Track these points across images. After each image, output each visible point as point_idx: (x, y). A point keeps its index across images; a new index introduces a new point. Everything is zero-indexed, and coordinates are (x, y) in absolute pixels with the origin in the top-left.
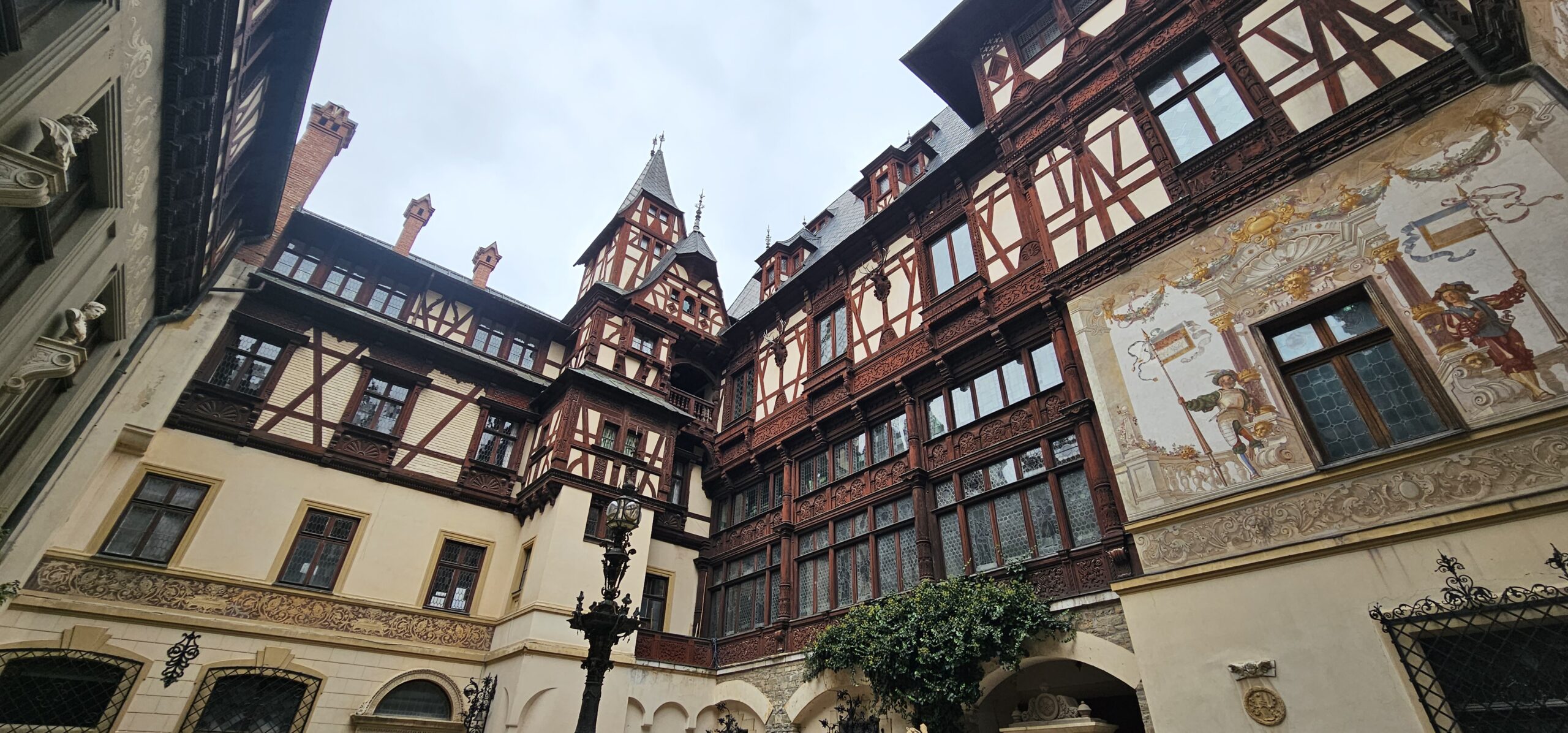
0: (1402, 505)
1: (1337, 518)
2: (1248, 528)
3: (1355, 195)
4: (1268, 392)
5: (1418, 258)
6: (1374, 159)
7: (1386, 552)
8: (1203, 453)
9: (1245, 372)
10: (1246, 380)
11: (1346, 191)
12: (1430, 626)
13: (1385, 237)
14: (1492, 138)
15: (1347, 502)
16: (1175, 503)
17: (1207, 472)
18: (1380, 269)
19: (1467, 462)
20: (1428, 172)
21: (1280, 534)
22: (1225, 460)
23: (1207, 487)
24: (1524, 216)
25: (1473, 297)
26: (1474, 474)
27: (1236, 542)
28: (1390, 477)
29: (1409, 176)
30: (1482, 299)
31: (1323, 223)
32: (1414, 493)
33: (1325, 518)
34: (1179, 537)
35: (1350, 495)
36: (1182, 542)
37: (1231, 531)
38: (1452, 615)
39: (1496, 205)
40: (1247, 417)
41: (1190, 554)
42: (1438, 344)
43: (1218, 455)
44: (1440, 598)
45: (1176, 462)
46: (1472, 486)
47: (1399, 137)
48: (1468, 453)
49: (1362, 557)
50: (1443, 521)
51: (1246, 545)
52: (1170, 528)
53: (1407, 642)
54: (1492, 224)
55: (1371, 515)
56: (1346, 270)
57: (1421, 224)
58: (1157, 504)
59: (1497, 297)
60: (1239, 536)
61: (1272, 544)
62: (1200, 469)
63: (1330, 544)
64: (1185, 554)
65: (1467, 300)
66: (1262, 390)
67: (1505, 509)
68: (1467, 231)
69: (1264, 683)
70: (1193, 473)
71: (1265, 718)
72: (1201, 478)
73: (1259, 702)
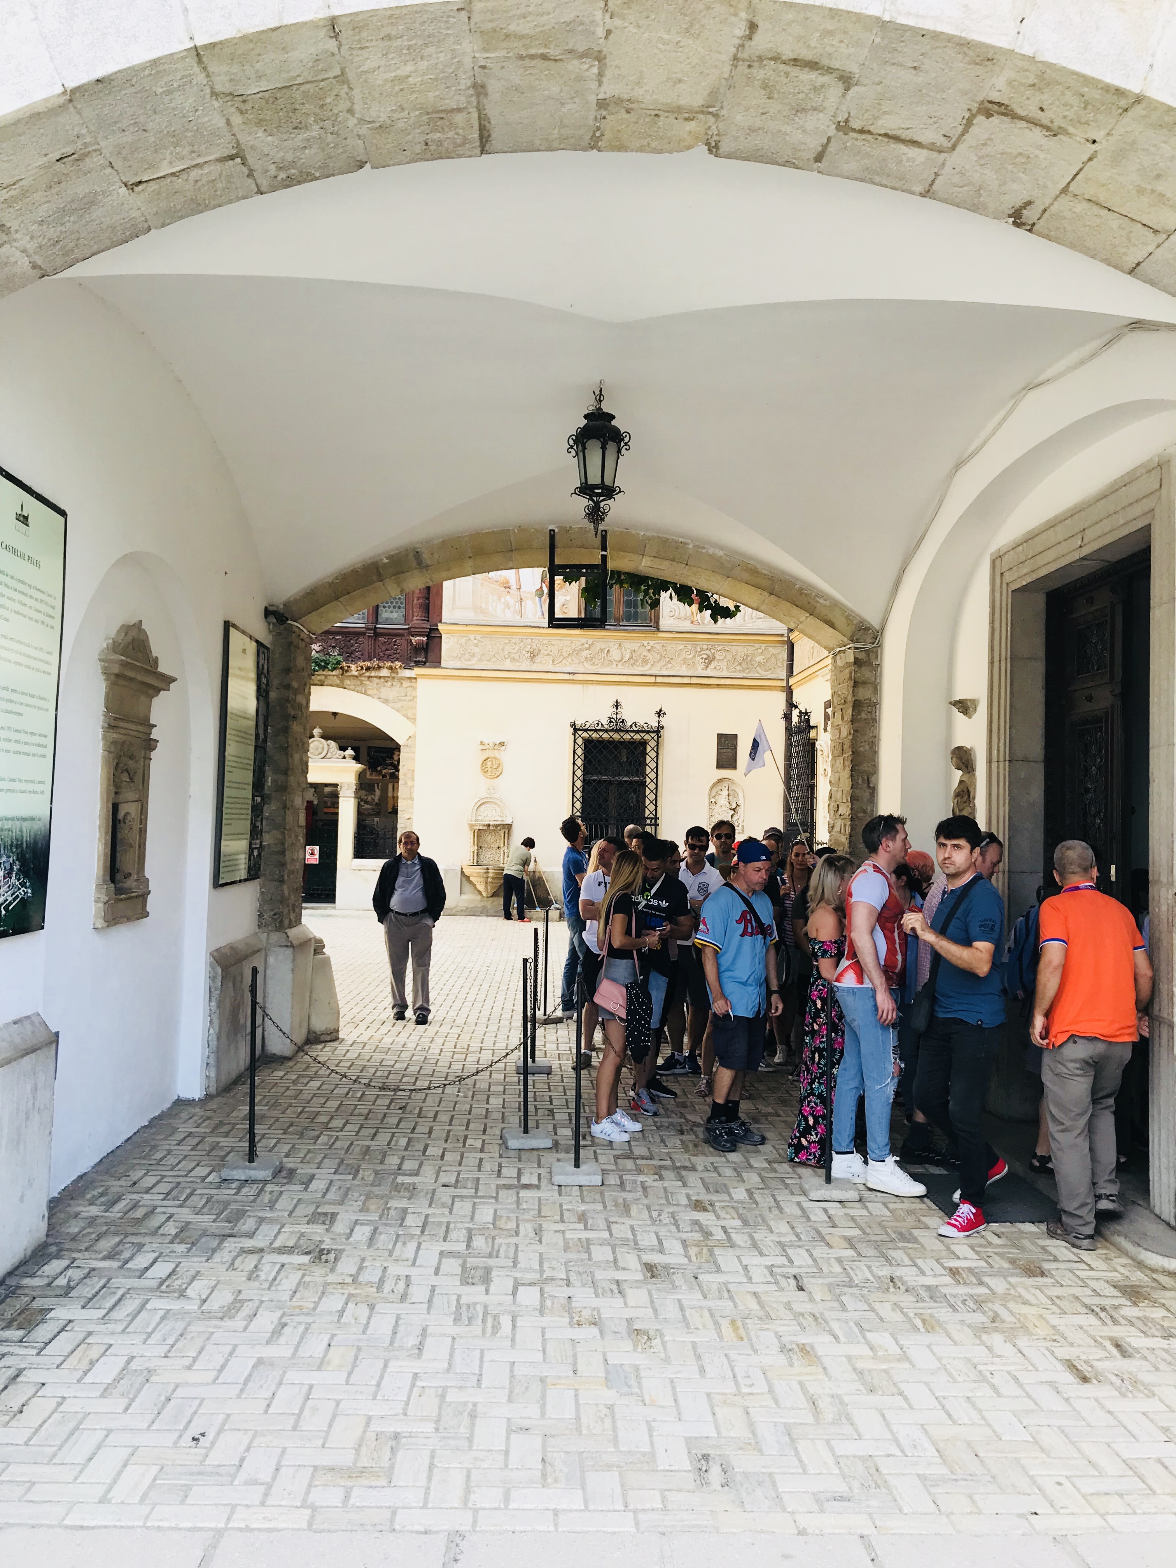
0: (611, 662)
1: (576, 661)
2: (524, 652)
7: (591, 687)
8: (514, 587)
12: (595, 735)
15: (585, 653)
16: (481, 618)
17: (512, 602)
19: (649, 648)
21: (541, 662)
23: (509, 615)
26: (649, 656)
27: (513, 660)
28: (611, 644)
32: (618, 659)
33: (569, 660)
34: (476, 645)
35: (588, 649)
36: (476, 650)
38: (606, 731)
41: (480, 660)
44: (605, 721)
46: (645, 661)
48: (652, 643)
49: (578, 687)
50: (624, 679)
51: (519, 663)
52: (472, 637)
53: (580, 741)
55: (593, 664)
58: (468, 615)
60: (516, 656)
61: (534, 667)
62: (508, 598)
63: (567, 677)
64: (476, 659)
67: (652, 679)
69: (496, 754)
70: (503, 600)
71: (489, 774)
72: (507, 606)
73: (489, 764)
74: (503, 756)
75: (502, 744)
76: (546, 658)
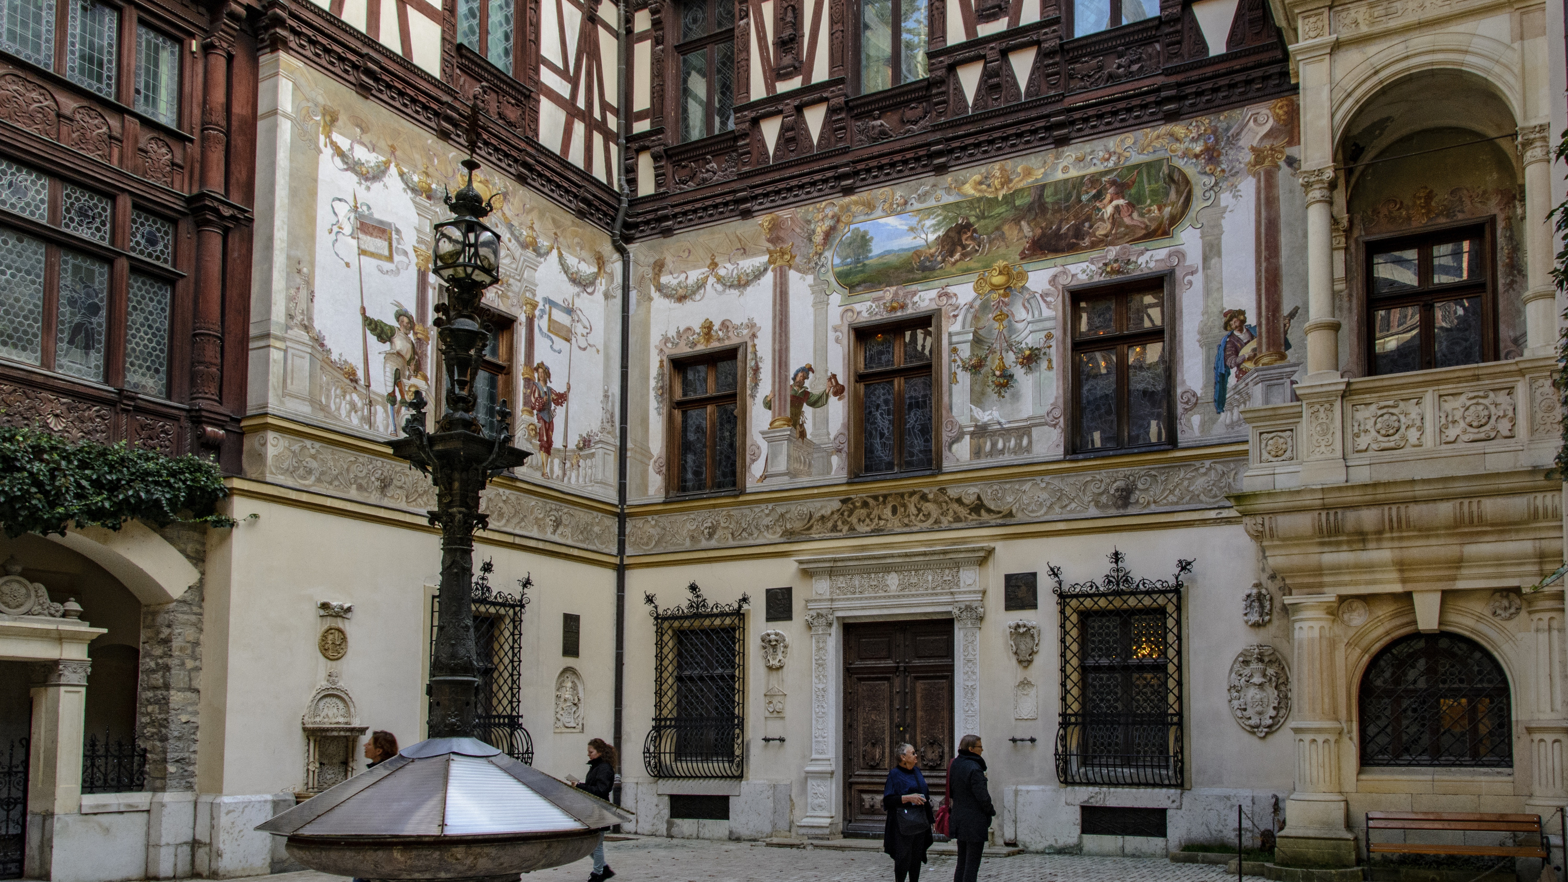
2: (373, 479)
3: (534, 238)
4: (429, 361)
5: (540, 329)
6: (554, 221)
8: (362, 382)
9: (421, 328)
10: (419, 336)
11: (532, 228)
13: (534, 295)
14: (596, 279)
16: (322, 419)
17: (360, 405)
18: (522, 318)
19: (504, 498)
20: (568, 268)
21: (392, 497)
22: (378, 403)
23: (355, 421)
24: (584, 349)
25: (549, 384)
27: (361, 487)
29: (561, 256)
30: (550, 389)
31: (513, 241)
33: (425, 499)
36: (315, 464)
37: (360, 475)
39: (579, 329)
40: (407, 373)
42: (525, 404)
43: (375, 393)
45: (336, 374)
47: (567, 219)
48: (507, 492)
51: (366, 494)
54: (574, 341)
56: (508, 298)
57: (552, 303)
59: (557, 394)
60: (364, 482)
61: (386, 502)
65: (546, 383)
66: (426, 355)
68: (564, 334)
69: (340, 623)
70: (348, 397)
71: (330, 653)
72: (353, 407)
73: (330, 637)
74: (349, 627)
75: (349, 609)
76: (399, 491)
